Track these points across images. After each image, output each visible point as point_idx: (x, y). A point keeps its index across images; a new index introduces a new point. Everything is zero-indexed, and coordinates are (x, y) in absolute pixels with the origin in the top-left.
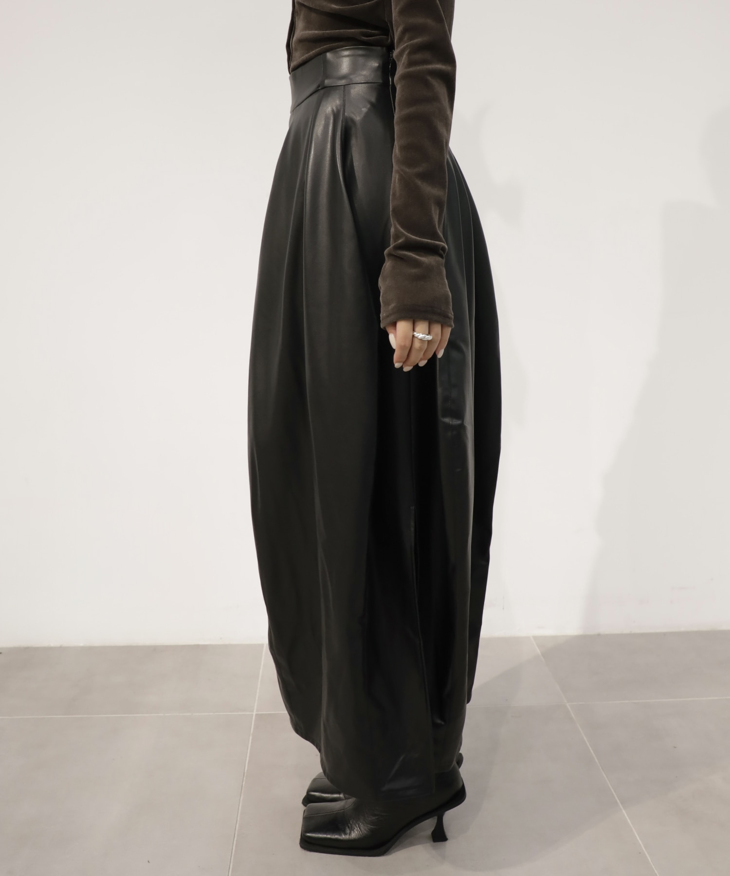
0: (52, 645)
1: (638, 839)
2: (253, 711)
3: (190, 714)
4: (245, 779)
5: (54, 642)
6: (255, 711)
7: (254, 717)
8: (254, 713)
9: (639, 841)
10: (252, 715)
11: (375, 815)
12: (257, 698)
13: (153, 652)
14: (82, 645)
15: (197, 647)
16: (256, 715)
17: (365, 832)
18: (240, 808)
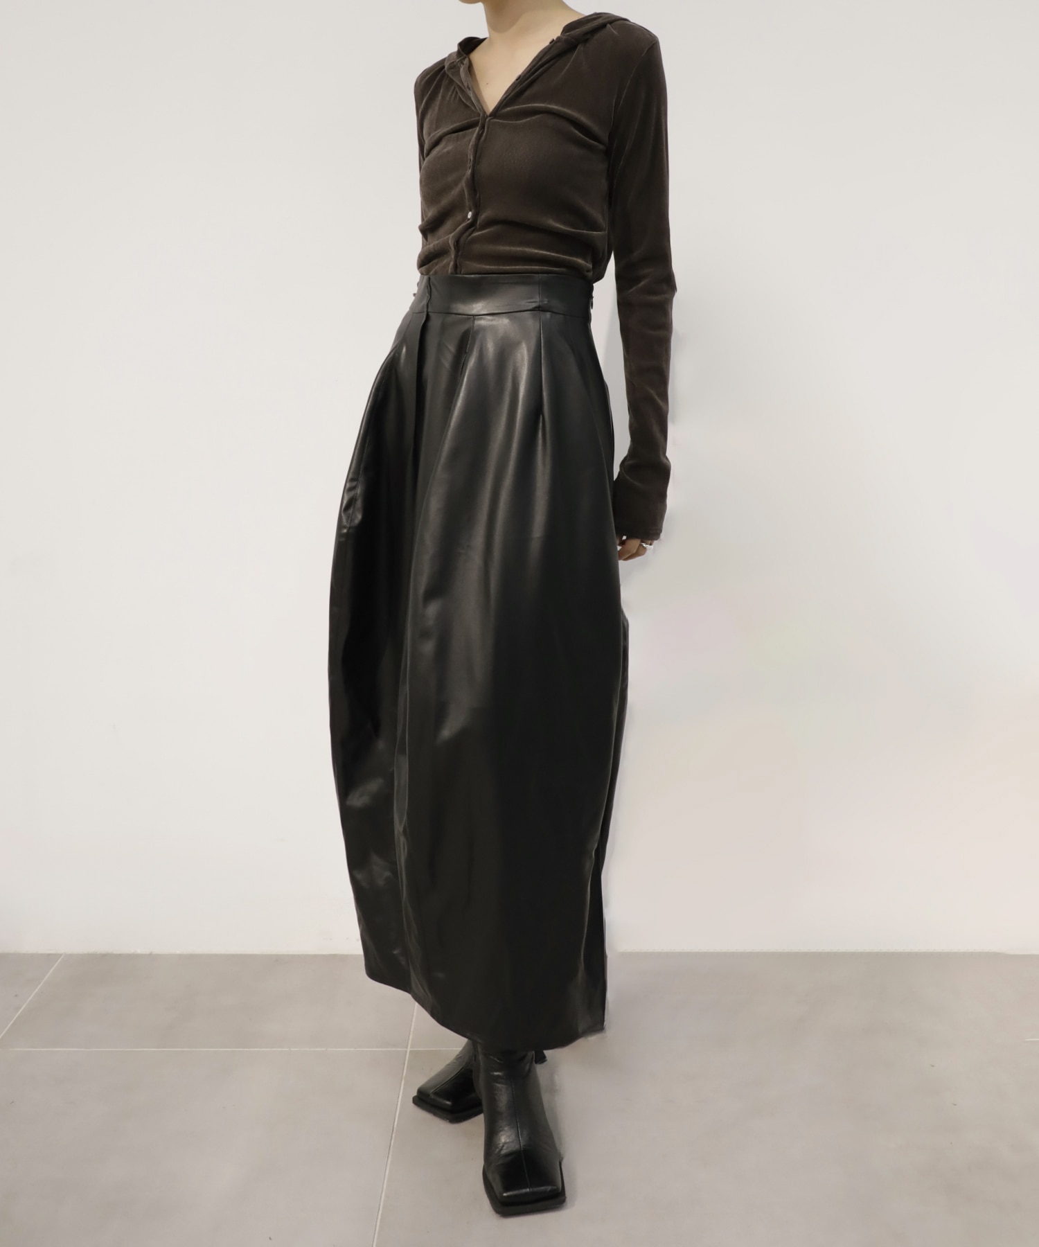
2: (407, 1048)
3: (324, 1049)
4: (394, 1135)
5: (140, 950)
6: (409, 1046)
7: (408, 1055)
8: (409, 1050)
10: (406, 1052)
12: (412, 1030)
14: (178, 952)
16: (410, 1051)
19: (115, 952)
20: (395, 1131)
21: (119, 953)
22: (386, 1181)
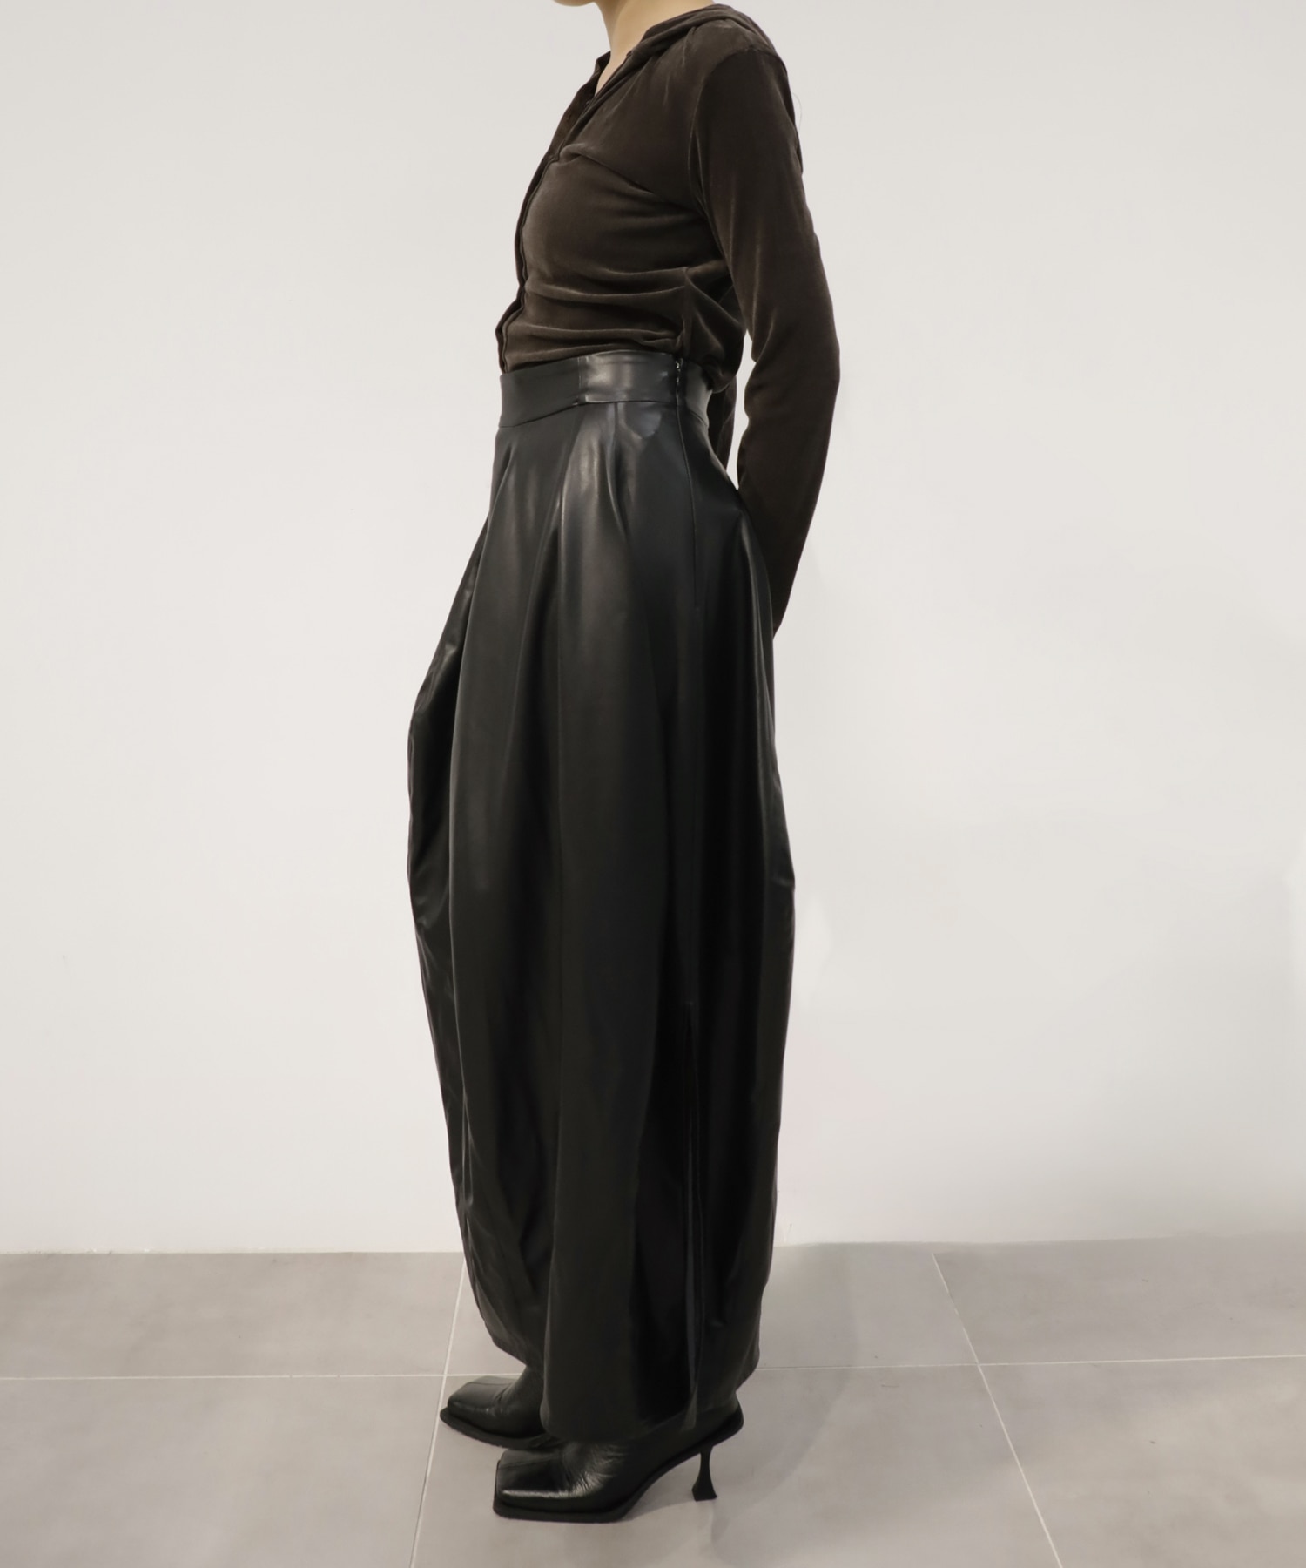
0: (95, 1251)
2: (443, 1373)
3: (335, 1376)
4: (426, 1487)
5: (97, 1244)
6: (446, 1371)
7: (444, 1382)
8: (445, 1376)
10: (442, 1378)
11: (609, 1457)
12: (450, 1350)
13: (273, 1264)
14: (147, 1250)
15: (347, 1257)
16: (448, 1377)
17: (594, 1484)
18: (418, 1536)
19: (64, 1252)
20: (427, 1481)
21: (69, 1252)
22: (416, 1548)
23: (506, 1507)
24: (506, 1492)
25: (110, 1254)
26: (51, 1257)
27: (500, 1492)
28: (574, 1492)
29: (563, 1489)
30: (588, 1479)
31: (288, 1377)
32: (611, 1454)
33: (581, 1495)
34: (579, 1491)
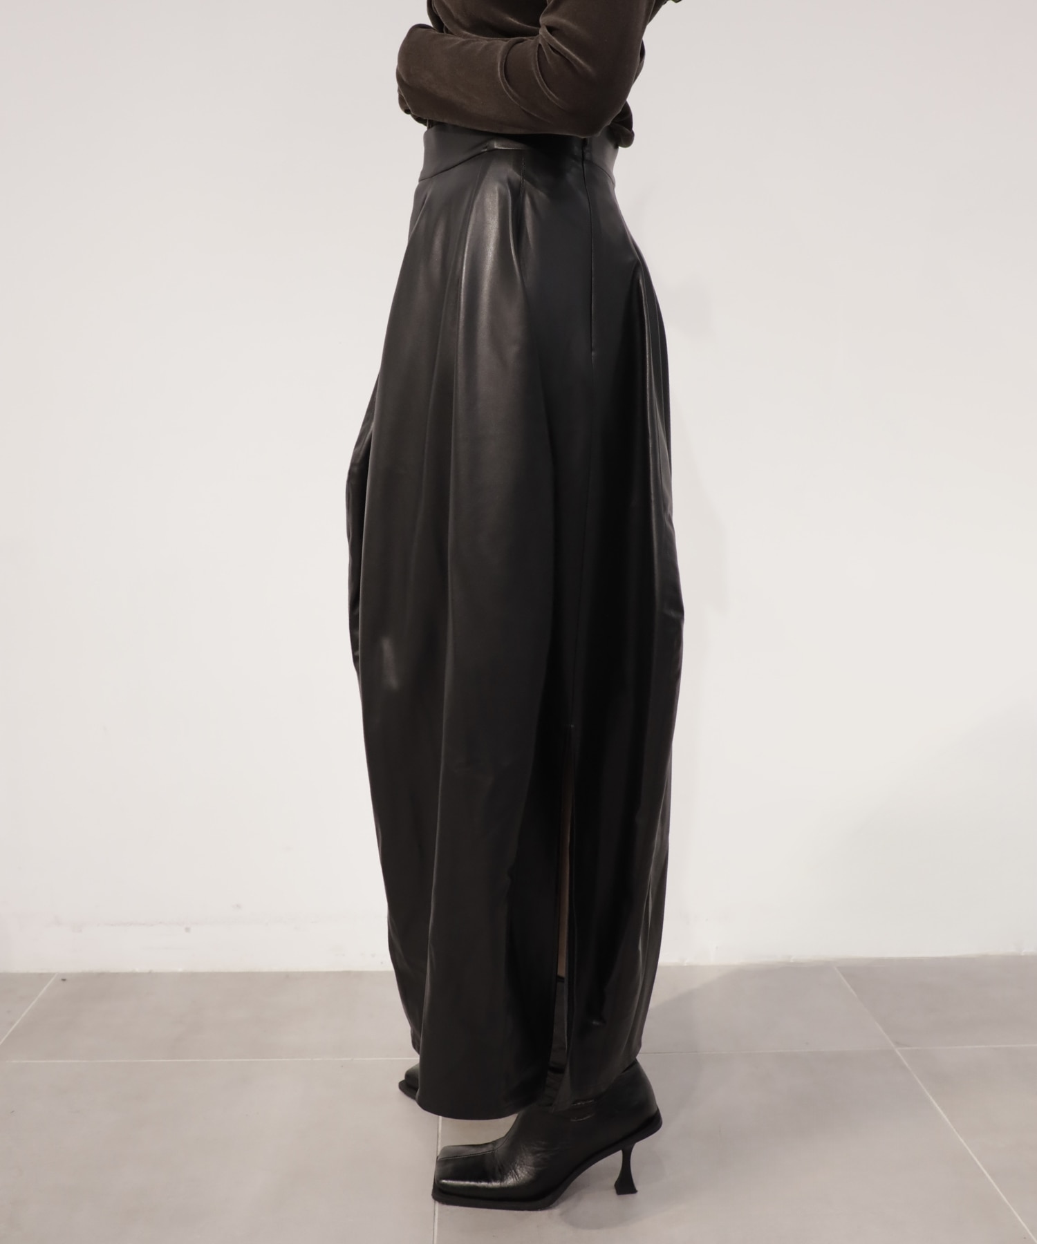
0: (138, 970)
1: (1020, 1220)
9: (1022, 1223)
13: (286, 980)
14: (180, 970)
15: (347, 974)
19: (112, 971)
20: (440, 1136)
21: (117, 971)
23: (443, 1194)
24: (444, 1181)
25: (150, 973)
26: (101, 975)
27: (438, 1181)
28: (505, 1182)
29: (495, 1180)
30: (518, 1171)
31: (310, 1059)
32: (538, 1149)
33: (511, 1185)
34: (510, 1181)
